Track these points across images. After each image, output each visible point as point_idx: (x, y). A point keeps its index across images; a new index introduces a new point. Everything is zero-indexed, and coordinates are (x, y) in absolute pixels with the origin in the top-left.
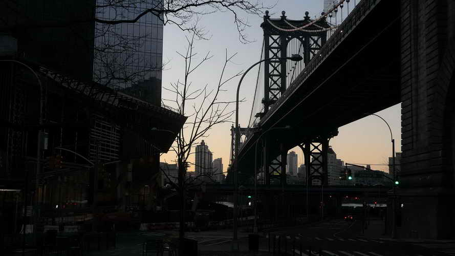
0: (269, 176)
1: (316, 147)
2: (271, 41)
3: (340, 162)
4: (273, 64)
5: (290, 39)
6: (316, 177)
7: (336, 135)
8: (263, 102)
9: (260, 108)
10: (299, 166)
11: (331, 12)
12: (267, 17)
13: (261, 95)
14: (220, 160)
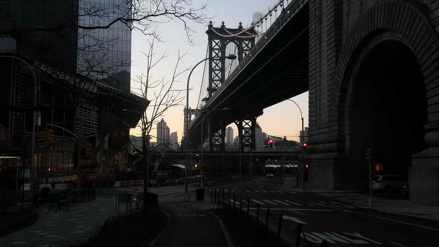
0: (212, 145)
1: (247, 124)
2: (214, 44)
3: (264, 134)
4: (215, 61)
5: (228, 43)
6: (247, 146)
7: (262, 114)
8: (208, 89)
9: (205, 94)
10: (234, 137)
11: (258, 23)
12: (210, 26)
13: (207, 85)
14: (175, 133)
